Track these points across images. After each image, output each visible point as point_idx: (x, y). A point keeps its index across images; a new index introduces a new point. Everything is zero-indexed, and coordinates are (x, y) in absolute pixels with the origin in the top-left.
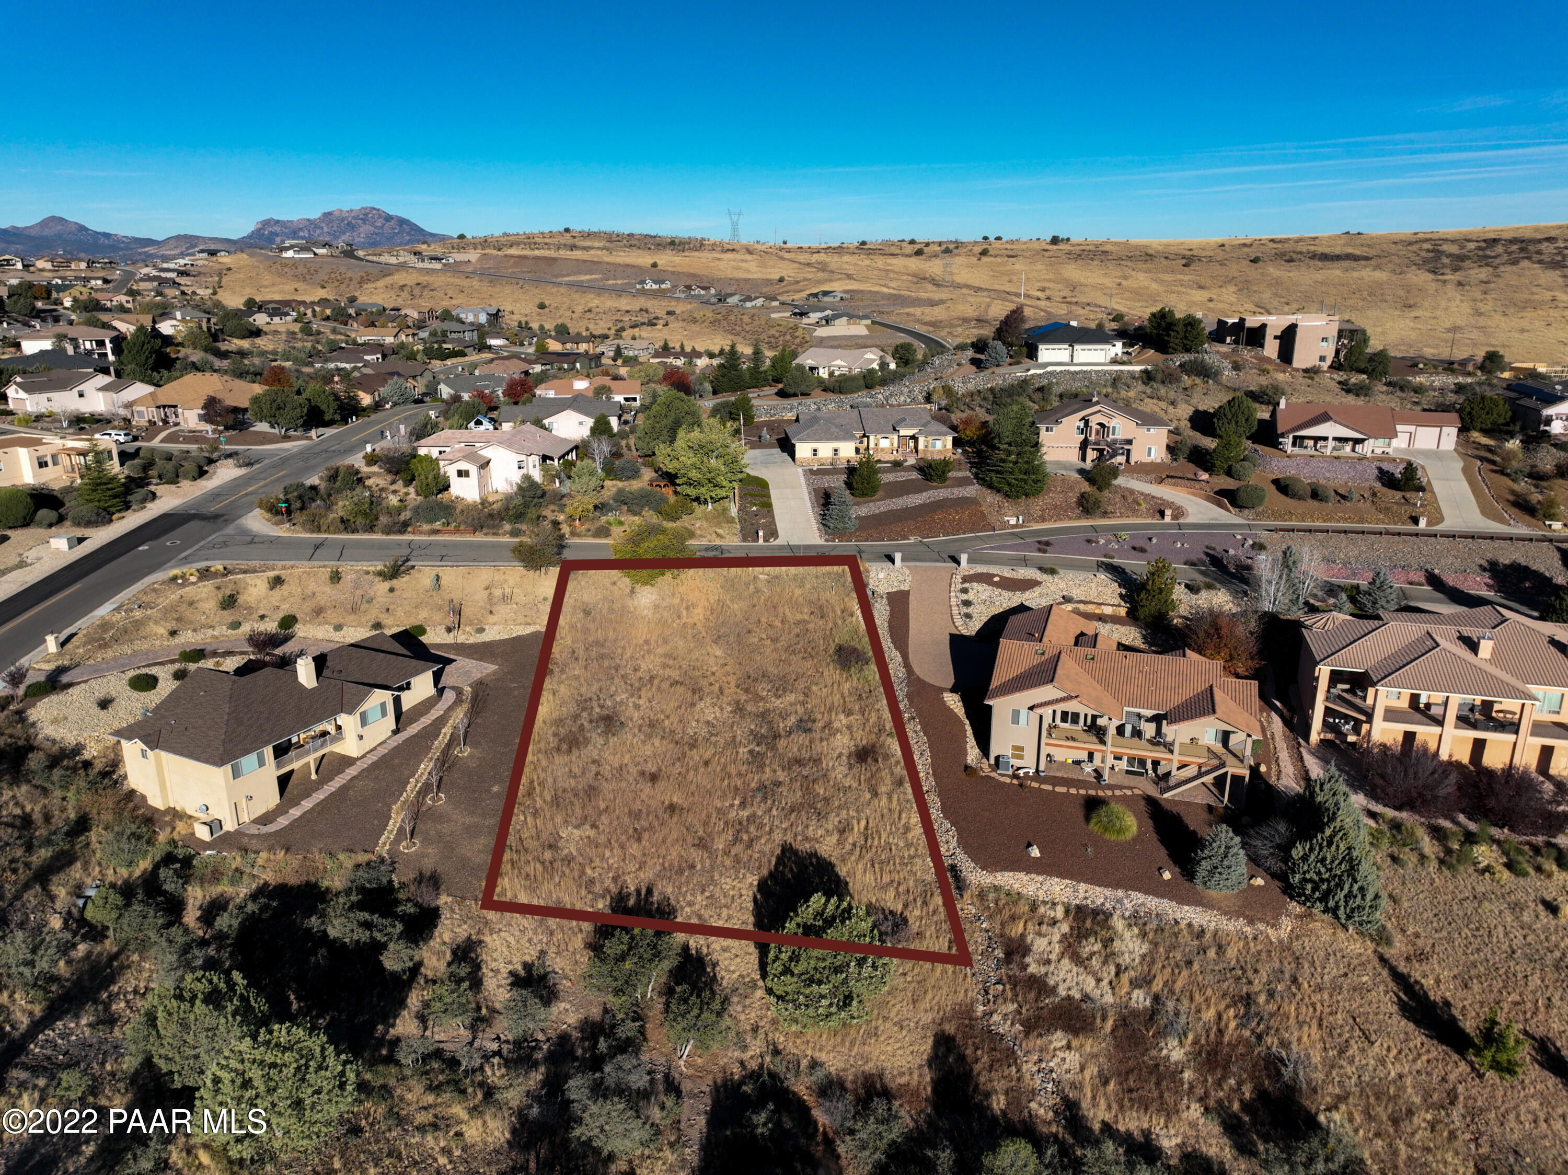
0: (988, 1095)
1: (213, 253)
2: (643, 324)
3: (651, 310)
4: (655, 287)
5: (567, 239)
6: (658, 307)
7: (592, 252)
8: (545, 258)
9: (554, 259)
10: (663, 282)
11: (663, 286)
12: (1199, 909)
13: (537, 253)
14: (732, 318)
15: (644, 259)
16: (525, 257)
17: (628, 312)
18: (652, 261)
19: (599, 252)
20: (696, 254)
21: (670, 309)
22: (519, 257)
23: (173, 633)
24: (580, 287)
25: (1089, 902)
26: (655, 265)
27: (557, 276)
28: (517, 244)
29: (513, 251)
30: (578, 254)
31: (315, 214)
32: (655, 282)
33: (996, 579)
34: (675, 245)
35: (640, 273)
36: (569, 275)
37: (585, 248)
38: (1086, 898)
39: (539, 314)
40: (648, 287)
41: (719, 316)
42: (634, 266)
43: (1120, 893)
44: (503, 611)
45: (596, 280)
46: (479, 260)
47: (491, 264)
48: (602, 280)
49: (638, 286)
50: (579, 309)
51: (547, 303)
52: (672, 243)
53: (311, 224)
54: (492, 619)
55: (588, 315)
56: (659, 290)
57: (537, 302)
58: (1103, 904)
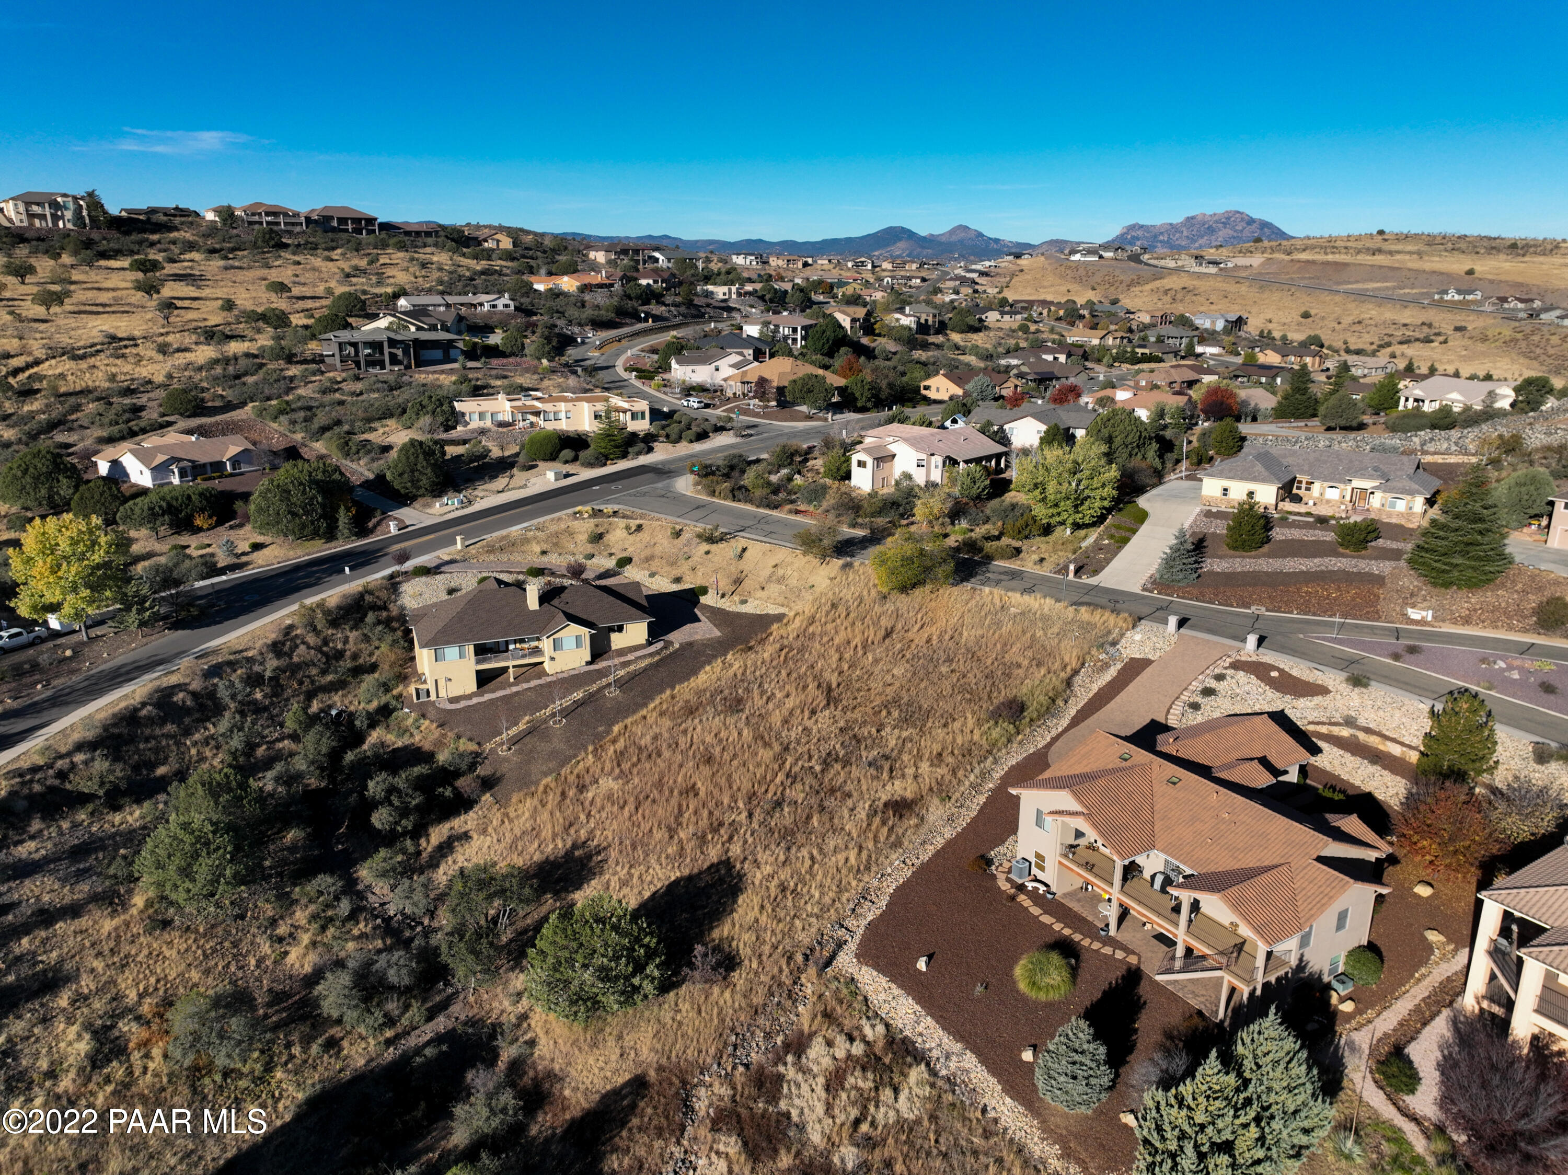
0: (615, 1150)
1: (1018, 256)
2: (1417, 340)
3: (1436, 324)
4: (1457, 297)
5: (1378, 242)
6: (1444, 321)
7: (1398, 257)
8: (1336, 264)
9: (1346, 265)
10: (1471, 292)
11: (1470, 297)
12: (1021, 1109)
13: (1330, 257)
14: (1536, 338)
15: (1457, 265)
16: (1313, 262)
17: (1405, 325)
18: (1467, 268)
19: (1407, 257)
20: (1541, 259)
21: (1459, 324)
22: (1308, 262)
23: (544, 553)
24: (1362, 296)
25: (920, 1040)
26: (1470, 272)
27: (1339, 283)
28: (1313, 247)
29: (1304, 256)
30: (1380, 259)
31: (1177, 218)
32: (1459, 292)
33: (1274, 674)
34: (1516, 248)
35: (1445, 280)
36: (1357, 282)
37: (1391, 253)
38: (921, 1035)
39: (1299, 324)
40: (1448, 297)
41: (1519, 336)
42: (1442, 273)
43: (958, 1047)
44: (774, 589)
45: (1387, 288)
46: (1262, 264)
47: (1273, 269)
48: (1394, 288)
49: (1437, 297)
50: (1347, 320)
51: (1313, 312)
52: (1514, 246)
53: (1173, 228)
54: (760, 594)
55: (1357, 328)
56: (1464, 303)
57: (1303, 309)
58: (930, 1050)
